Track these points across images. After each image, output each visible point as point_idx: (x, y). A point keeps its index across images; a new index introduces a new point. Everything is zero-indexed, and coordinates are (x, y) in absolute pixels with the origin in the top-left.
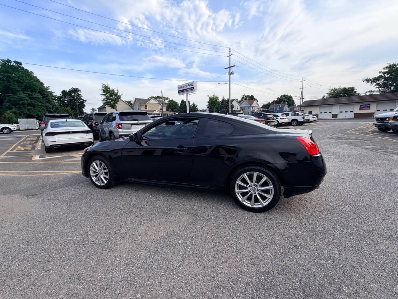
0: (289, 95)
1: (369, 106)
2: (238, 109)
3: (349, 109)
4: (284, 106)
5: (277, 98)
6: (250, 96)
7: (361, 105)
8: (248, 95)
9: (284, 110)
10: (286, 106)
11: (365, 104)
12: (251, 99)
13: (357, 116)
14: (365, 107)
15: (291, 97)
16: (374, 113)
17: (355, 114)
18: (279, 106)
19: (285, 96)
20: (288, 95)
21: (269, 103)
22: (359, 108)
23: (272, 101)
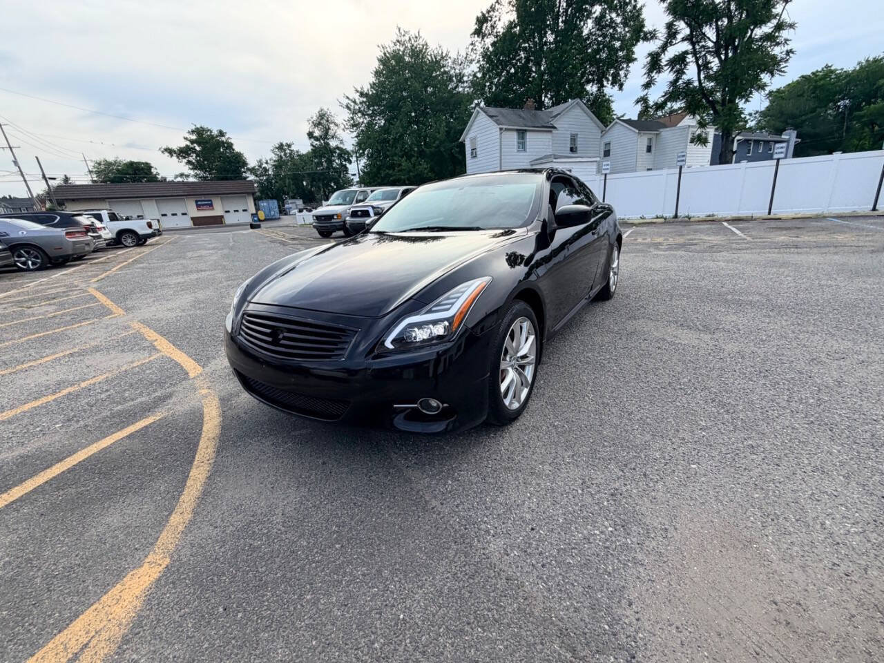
1: (210, 202)
3: (177, 207)
7: (196, 202)
11: (203, 199)
13: (198, 222)
14: (203, 205)
16: (222, 217)
17: (192, 219)
22: (195, 207)
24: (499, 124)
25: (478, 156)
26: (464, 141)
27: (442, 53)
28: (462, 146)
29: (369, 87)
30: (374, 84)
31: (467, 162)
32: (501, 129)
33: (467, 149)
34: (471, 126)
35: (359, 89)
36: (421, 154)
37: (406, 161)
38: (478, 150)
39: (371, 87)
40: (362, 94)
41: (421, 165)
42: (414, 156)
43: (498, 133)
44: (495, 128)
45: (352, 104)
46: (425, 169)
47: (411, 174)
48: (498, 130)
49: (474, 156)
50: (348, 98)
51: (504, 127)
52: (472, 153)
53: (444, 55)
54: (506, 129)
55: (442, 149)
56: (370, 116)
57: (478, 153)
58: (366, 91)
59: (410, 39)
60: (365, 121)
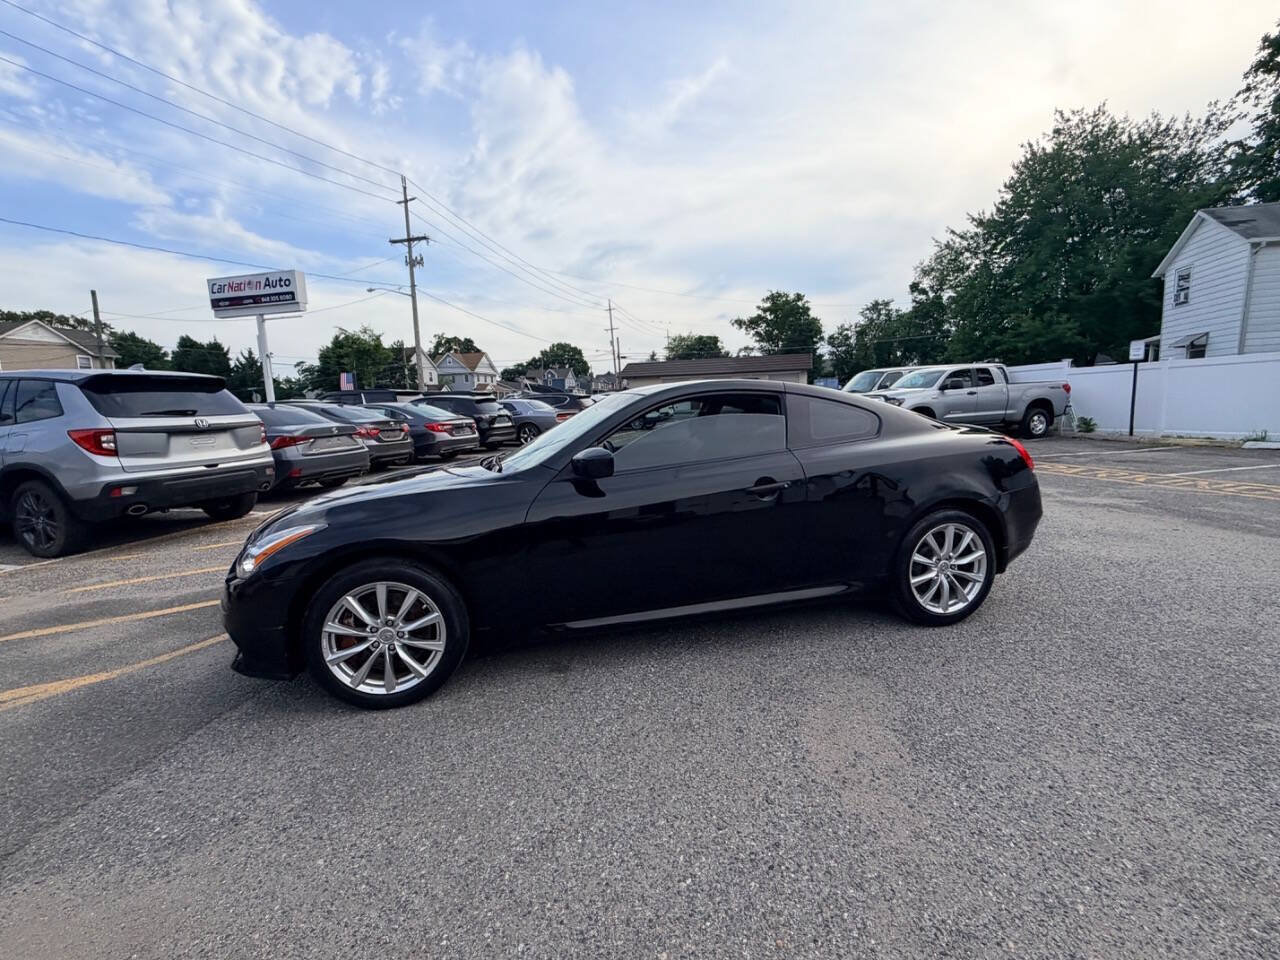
0: (573, 345)
2: (431, 380)
4: (566, 376)
5: (542, 352)
6: (463, 339)
8: (455, 338)
9: (566, 388)
10: (570, 375)
12: (467, 348)
15: (579, 352)
18: (553, 375)
19: (563, 347)
20: (569, 345)
21: (521, 365)
23: (529, 358)
24: (1248, 236)
25: (1191, 302)
26: (1164, 275)
27: (1159, 125)
28: (1160, 284)
29: (994, 211)
30: (1003, 203)
31: (1165, 314)
32: (1255, 245)
33: (1166, 291)
34: (1182, 248)
35: (976, 216)
36: (1066, 307)
37: (1033, 319)
38: (1190, 290)
39: (999, 210)
40: (981, 223)
41: (1059, 323)
42: (1051, 309)
43: (1247, 253)
44: (1237, 247)
45: (958, 240)
46: (1070, 329)
47: (1039, 339)
48: (1248, 246)
49: (1182, 300)
50: (953, 232)
51: (1264, 240)
52: (1177, 297)
53: (1162, 128)
54: (1270, 244)
55: (1116, 293)
56: (985, 253)
57: (1191, 296)
58: (988, 216)
59: (1082, 121)
60: (977, 262)
